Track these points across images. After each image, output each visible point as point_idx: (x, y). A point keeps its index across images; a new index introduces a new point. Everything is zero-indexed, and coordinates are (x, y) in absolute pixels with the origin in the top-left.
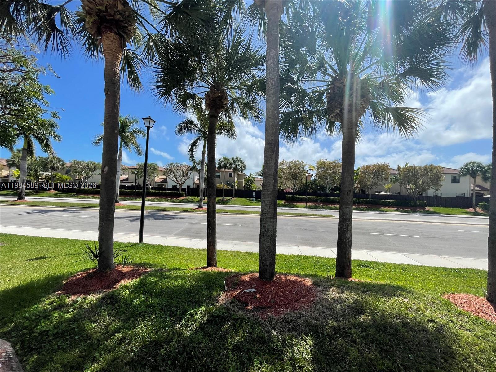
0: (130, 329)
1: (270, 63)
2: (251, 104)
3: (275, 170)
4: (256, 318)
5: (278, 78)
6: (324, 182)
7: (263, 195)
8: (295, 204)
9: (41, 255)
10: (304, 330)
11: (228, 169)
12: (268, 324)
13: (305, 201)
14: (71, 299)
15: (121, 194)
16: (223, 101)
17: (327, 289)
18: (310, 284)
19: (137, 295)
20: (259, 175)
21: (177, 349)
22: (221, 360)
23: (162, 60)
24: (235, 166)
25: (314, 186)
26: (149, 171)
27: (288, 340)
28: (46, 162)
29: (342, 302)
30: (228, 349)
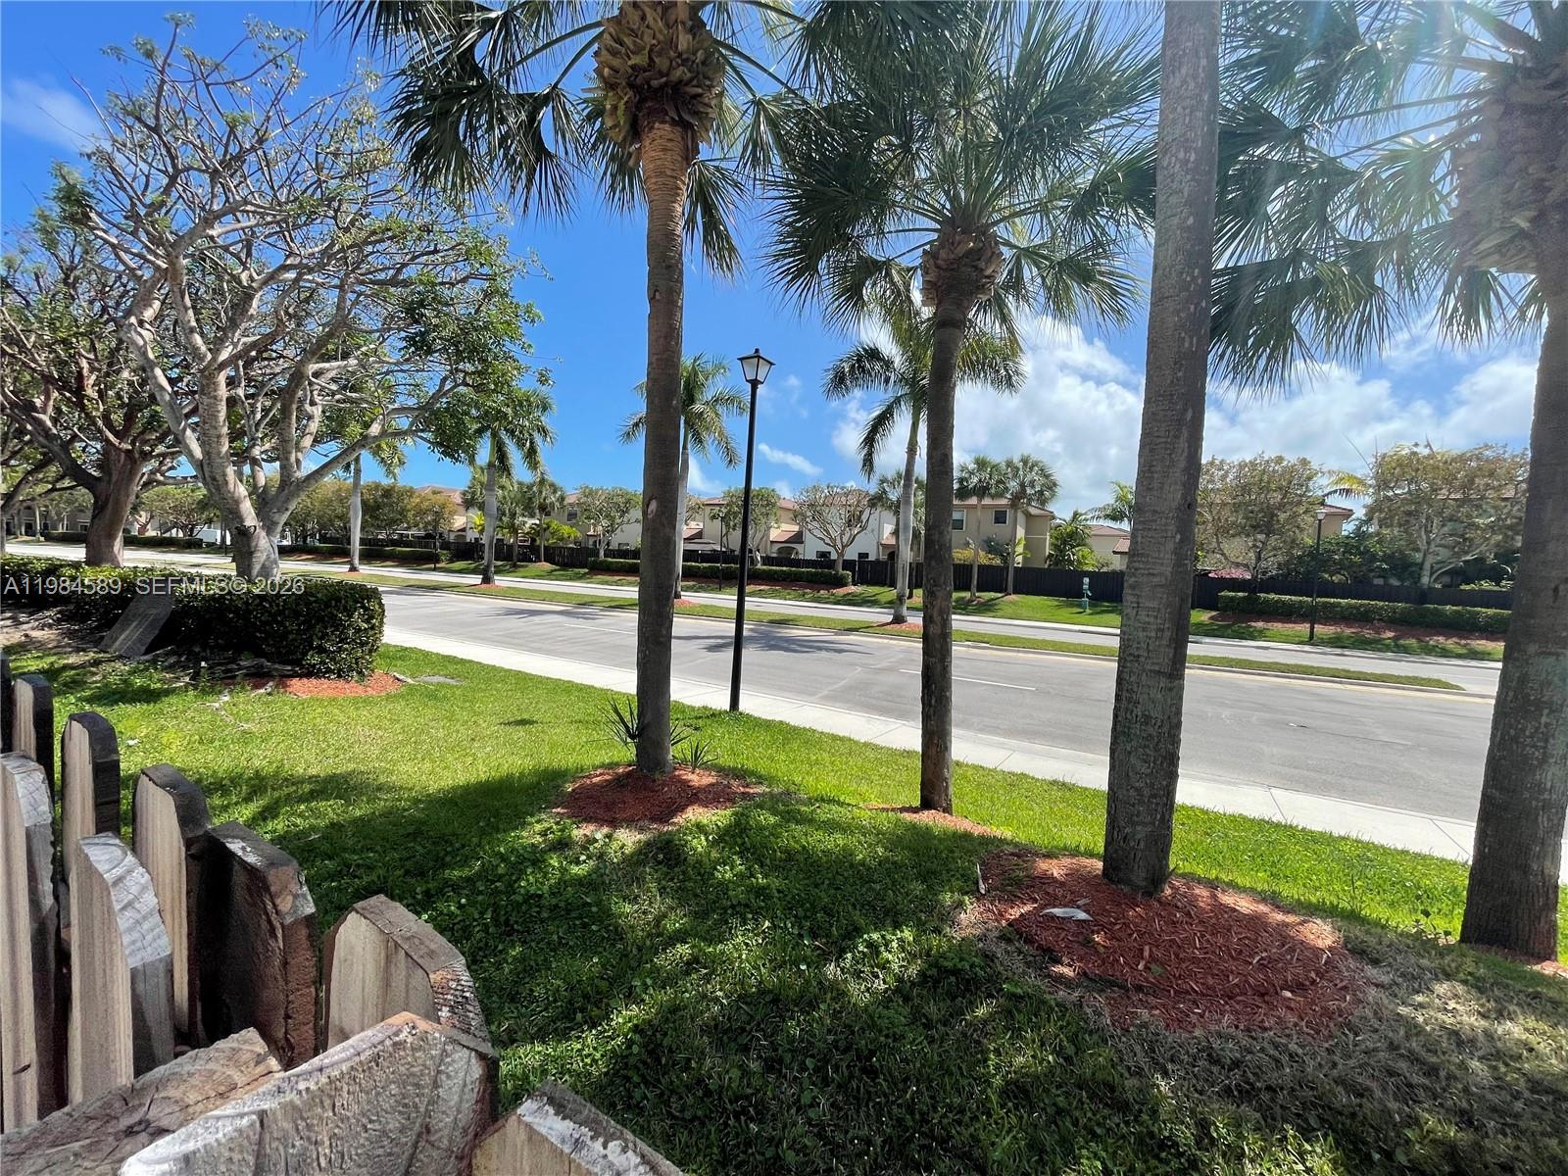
0: (710, 942)
1: (1177, 83)
2: (1087, 258)
3: (1184, 496)
4: (1089, 1011)
5: (1212, 132)
6: (1411, 542)
7: (1133, 587)
8: (1260, 625)
9: (526, 716)
10: (1298, 1115)
11: (993, 497)
12: (1138, 1048)
13: (1310, 616)
14: (582, 832)
15: (688, 574)
16: (982, 265)
17: (1417, 982)
18: (1329, 942)
19: (726, 854)
20: (1107, 516)
21: (829, 1032)
22: (962, 1111)
23: (793, 170)
24: (1018, 488)
25: (1357, 559)
26: (756, 511)
27: (1220, 1129)
28: (528, 495)
29: (1498, 1055)
30: (990, 1085)
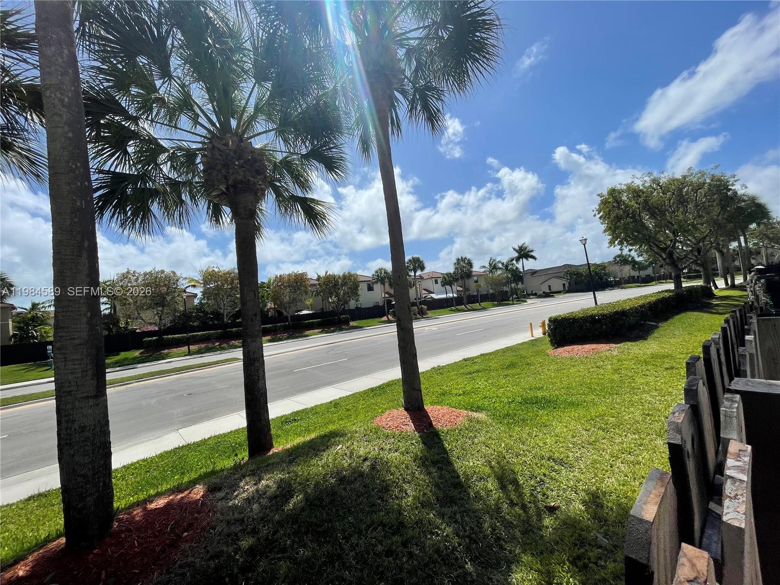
6: (218, 305)
13: (187, 342)
17: (234, 487)
18: (202, 494)
29: (260, 496)
